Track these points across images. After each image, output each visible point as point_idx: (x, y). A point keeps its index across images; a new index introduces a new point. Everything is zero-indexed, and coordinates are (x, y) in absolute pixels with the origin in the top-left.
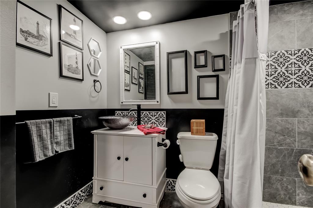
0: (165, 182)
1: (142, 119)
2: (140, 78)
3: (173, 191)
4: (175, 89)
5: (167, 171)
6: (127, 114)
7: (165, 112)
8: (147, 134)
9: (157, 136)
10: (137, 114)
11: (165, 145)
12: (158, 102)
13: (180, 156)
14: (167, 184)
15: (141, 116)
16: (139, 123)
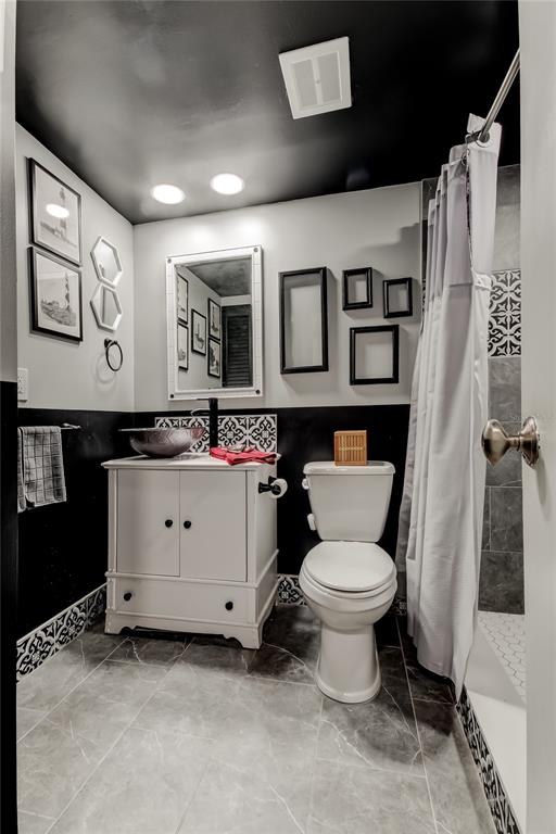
0: (274, 584)
1: (220, 435)
2: (211, 338)
3: (292, 604)
4: (297, 360)
5: (279, 556)
6: (185, 423)
7: (275, 416)
8: (234, 462)
9: (256, 467)
10: (208, 422)
11: (276, 490)
12: (258, 392)
13: (310, 517)
14: (279, 587)
15: (219, 428)
16: (214, 443)
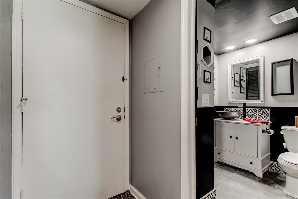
0: (268, 163)
1: (247, 114)
2: (241, 80)
4: (278, 91)
5: (270, 154)
6: (234, 110)
7: (269, 109)
8: (252, 123)
9: (261, 125)
10: (242, 110)
11: (269, 133)
12: (262, 101)
13: (284, 144)
14: (270, 165)
15: (247, 112)
16: (245, 116)
